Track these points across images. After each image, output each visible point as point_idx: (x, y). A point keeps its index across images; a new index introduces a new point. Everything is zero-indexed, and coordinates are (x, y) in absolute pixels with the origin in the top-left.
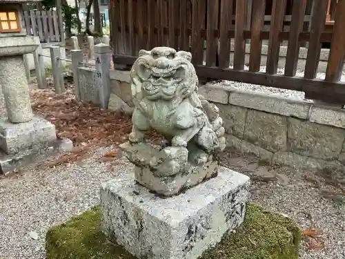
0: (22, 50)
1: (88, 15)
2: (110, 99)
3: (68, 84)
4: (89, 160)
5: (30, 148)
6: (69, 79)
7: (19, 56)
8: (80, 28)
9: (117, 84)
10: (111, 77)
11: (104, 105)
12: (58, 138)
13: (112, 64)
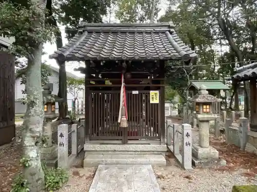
0: (209, 119)
1: (232, 100)
2: (247, 145)
3: (221, 134)
4: (235, 173)
5: (207, 159)
6: (222, 132)
7: (208, 121)
8: (226, 106)
9: (252, 138)
10: (249, 134)
11: (242, 147)
12: (219, 158)
13: (249, 128)
